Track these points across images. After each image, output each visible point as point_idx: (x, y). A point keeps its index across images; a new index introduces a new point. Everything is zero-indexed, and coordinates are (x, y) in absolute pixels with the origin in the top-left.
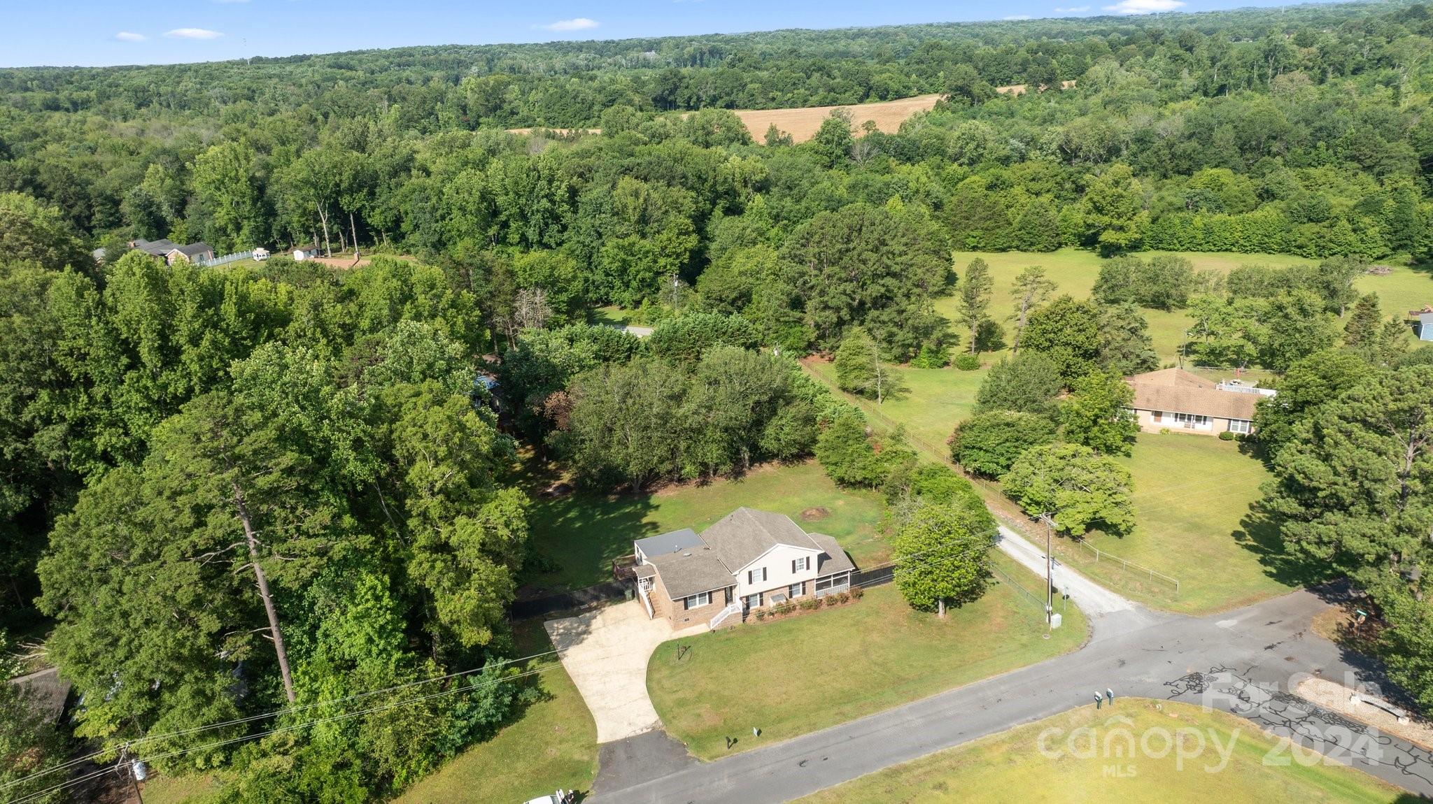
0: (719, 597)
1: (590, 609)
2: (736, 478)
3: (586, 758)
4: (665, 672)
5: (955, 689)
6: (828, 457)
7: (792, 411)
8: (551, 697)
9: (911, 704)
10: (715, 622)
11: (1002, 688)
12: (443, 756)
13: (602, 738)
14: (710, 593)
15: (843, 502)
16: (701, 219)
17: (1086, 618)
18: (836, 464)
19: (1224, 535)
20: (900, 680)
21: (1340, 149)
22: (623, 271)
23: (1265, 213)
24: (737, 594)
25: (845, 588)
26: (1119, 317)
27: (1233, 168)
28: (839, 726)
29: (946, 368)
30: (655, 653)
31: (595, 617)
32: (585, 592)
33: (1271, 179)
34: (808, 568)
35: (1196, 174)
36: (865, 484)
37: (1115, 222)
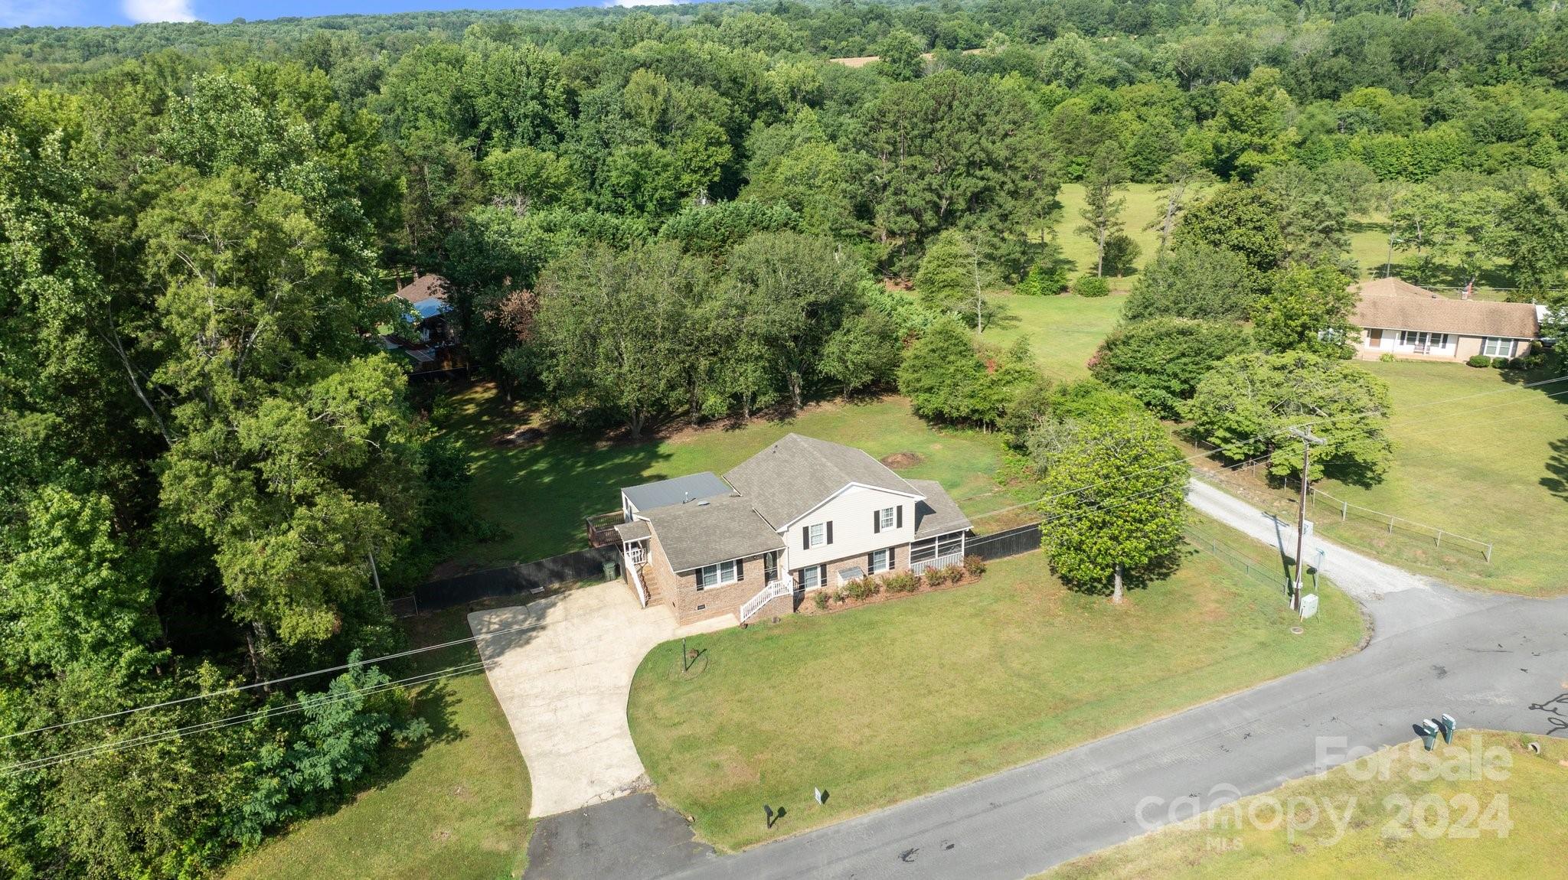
0: (755, 570)
1: (547, 594)
2: (782, 419)
3: (504, 847)
4: (661, 691)
5: (1167, 717)
6: (919, 380)
7: (863, 321)
8: (459, 735)
9: (1092, 743)
10: (748, 609)
11: (1247, 714)
12: (236, 845)
13: (540, 808)
14: (740, 562)
15: (942, 445)
16: (737, 133)
17: (1355, 602)
18: (930, 390)
19: (1525, 482)
20: (1064, 705)
21: (1526, 62)
22: (636, 188)
23: (1440, 133)
24: (784, 564)
25: (957, 558)
26: (1305, 215)
27: (1391, 88)
28: (970, 784)
29: (1063, 295)
30: (646, 660)
31: (554, 605)
32: (539, 565)
33: (1442, 97)
34: (899, 525)
35: (1345, 96)
36: (973, 421)
37: (1256, 140)
